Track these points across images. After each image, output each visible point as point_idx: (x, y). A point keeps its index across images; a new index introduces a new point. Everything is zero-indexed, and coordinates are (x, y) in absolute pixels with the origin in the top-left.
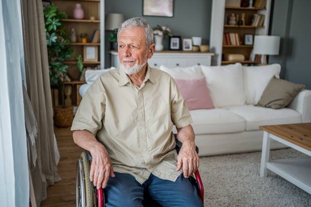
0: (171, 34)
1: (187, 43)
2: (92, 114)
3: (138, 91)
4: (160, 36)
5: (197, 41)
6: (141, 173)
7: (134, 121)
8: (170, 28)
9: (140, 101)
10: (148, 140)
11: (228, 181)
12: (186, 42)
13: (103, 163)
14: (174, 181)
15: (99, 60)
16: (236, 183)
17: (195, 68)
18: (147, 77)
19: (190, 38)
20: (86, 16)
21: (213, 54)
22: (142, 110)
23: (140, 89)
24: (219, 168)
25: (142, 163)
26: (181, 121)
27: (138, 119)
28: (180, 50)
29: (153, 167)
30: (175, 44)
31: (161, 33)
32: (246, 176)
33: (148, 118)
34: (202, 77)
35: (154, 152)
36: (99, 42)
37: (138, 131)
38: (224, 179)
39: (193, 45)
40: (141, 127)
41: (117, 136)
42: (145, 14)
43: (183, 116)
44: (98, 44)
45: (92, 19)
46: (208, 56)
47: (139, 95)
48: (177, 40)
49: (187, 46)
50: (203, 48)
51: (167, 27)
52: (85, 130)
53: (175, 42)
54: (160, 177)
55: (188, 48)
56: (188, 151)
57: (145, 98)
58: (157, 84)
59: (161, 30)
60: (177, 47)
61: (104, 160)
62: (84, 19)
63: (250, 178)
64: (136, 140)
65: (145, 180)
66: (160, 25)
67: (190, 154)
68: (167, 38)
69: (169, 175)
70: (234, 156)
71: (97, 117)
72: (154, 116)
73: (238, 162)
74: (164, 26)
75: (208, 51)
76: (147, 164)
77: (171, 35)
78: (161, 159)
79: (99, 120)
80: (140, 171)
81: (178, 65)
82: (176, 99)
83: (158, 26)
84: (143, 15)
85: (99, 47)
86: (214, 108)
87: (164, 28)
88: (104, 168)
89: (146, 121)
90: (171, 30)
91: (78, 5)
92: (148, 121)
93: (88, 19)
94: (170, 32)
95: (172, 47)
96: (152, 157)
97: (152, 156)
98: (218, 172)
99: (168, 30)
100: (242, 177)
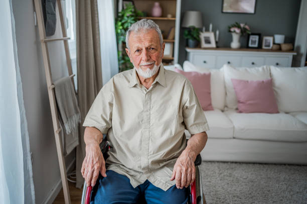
0: (249, 31)
1: (268, 41)
2: (101, 112)
3: (145, 93)
4: (237, 33)
5: (279, 39)
6: (138, 177)
7: (139, 122)
8: (248, 25)
9: (147, 103)
10: (150, 144)
11: (273, 194)
12: (266, 40)
13: (93, 162)
14: (165, 190)
15: (173, 56)
16: (282, 198)
17: (263, 69)
18: (157, 80)
19: (272, 35)
20: (164, 14)
21: (295, 54)
22: (148, 113)
23: (148, 91)
24: (269, 178)
25: (138, 167)
26: (193, 127)
27: (143, 122)
28: (260, 48)
29: (150, 173)
30: (254, 42)
31: (238, 31)
32: (298, 192)
33: (153, 121)
34: (269, 78)
35: (154, 157)
36: (174, 39)
37: (142, 134)
38: (269, 191)
39: (274, 43)
40: (145, 130)
41: (121, 136)
42: (224, 11)
43: (195, 122)
44: (173, 41)
45: (169, 17)
46: (290, 56)
47: (147, 97)
48: (256, 38)
49: (267, 44)
50: (284, 47)
51: (246, 24)
52: (94, 127)
53: (254, 39)
54: (154, 184)
55: (269, 46)
56: (184, 161)
57: (152, 101)
58: (169, 87)
59: (239, 27)
60: (256, 45)
61: (95, 159)
62: (162, 16)
63: (301, 196)
64: (138, 143)
65: (139, 184)
66: (238, 22)
67: (185, 164)
68: (245, 36)
69: (163, 183)
70: (293, 167)
71: (106, 116)
72: (159, 120)
73: (294, 175)
74: (243, 23)
75: (292, 50)
76: (144, 169)
77: (250, 33)
78: (162, 165)
79: (108, 119)
80: (137, 174)
81: (253, 63)
82: (187, 104)
83: (237, 23)
84: (222, 12)
85: (173, 43)
86: (278, 112)
87: (242, 25)
88: (93, 167)
89: (151, 124)
90: (250, 27)
91: (157, 4)
92: (153, 125)
93: (166, 17)
94: (249, 29)
95: (250, 45)
96: (150, 163)
97: (150, 161)
98: (266, 183)
99: (247, 27)
100: (292, 193)
